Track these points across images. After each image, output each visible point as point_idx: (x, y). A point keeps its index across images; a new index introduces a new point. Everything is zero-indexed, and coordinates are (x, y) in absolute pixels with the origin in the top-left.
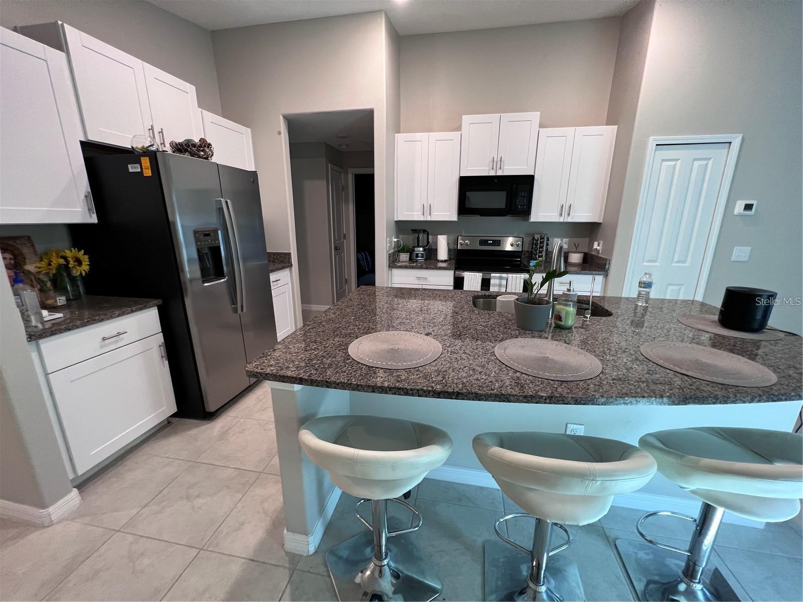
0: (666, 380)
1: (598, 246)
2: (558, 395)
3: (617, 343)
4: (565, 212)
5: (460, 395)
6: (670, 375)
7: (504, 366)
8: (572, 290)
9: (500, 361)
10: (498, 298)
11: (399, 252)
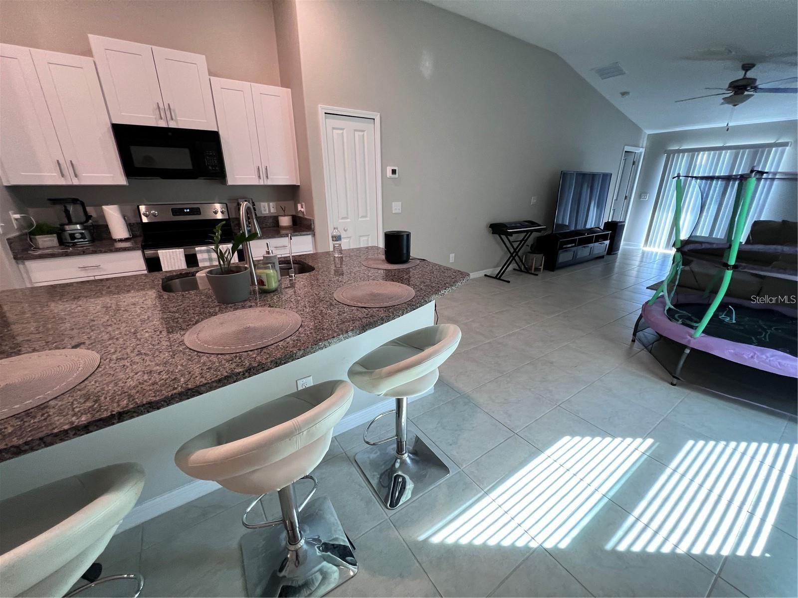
0: (351, 316)
1: (302, 208)
2: (256, 365)
3: (316, 294)
4: (263, 175)
5: (125, 415)
6: (354, 312)
7: (196, 353)
8: (271, 252)
9: (190, 349)
10: (197, 275)
11: (33, 233)
